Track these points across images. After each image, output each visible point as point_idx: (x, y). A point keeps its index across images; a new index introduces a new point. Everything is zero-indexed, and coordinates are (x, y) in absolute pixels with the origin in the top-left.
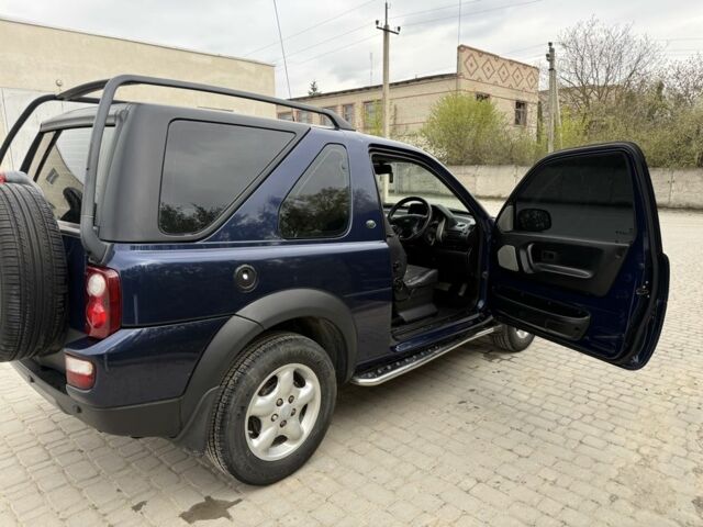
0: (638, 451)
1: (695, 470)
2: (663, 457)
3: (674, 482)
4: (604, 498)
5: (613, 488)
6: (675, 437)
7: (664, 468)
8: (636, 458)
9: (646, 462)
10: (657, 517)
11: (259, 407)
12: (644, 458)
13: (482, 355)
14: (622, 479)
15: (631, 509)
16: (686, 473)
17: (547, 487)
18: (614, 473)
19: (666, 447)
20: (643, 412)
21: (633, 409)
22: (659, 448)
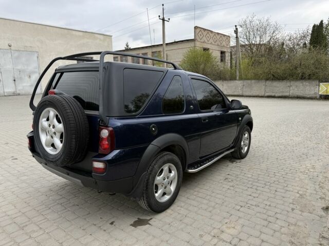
0: (298, 193)
1: (320, 198)
2: (307, 194)
3: (314, 203)
4: (290, 210)
5: (291, 206)
6: (311, 187)
7: (308, 198)
8: (298, 195)
9: (302, 196)
10: (310, 214)
11: (159, 180)
12: (301, 195)
13: (228, 161)
14: (294, 203)
15: (300, 213)
16: (317, 199)
17: (267, 207)
18: (291, 201)
19: (308, 191)
20: (297, 179)
21: (293, 178)
22: (306, 191)
